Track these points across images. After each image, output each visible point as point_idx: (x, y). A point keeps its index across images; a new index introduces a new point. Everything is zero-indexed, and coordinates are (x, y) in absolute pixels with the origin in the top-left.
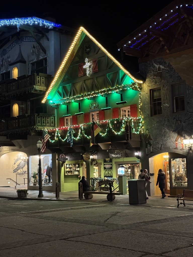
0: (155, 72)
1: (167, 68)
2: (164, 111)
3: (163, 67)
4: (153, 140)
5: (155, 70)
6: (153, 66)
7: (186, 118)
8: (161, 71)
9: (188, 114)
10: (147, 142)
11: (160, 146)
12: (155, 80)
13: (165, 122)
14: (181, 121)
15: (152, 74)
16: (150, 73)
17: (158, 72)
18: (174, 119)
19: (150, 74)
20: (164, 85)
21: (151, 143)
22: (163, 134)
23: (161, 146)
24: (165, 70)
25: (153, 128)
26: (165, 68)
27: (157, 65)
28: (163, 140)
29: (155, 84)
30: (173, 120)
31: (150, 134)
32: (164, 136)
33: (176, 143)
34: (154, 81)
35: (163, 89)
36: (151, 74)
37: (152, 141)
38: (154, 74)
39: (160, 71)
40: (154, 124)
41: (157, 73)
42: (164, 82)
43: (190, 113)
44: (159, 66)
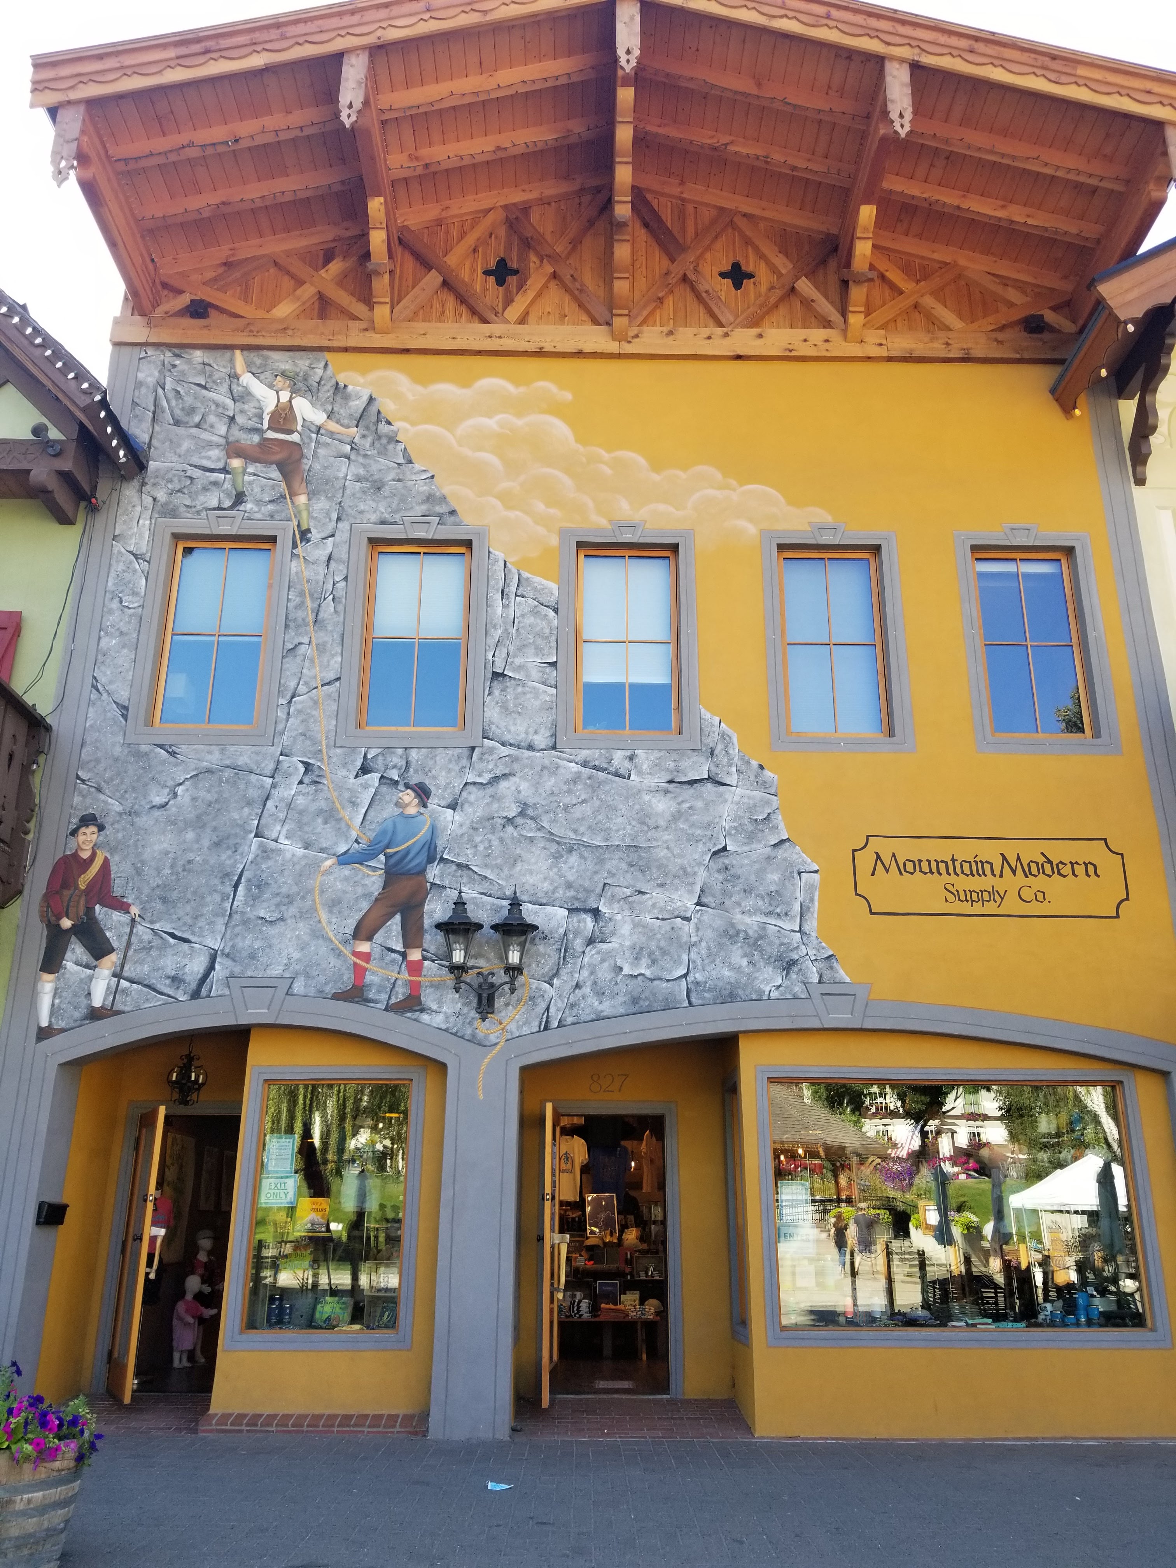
0: (242, 428)
1: (348, 427)
2: (283, 701)
3: (318, 417)
4: (135, 910)
5: (240, 419)
6: (235, 387)
7: (471, 778)
8: (295, 437)
9: (492, 750)
10: (66, 923)
11: (196, 966)
12: (234, 485)
13: (274, 786)
14: (423, 793)
15: (215, 439)
16: (197, 426)
17: (271, 435)
18: (365, 770)
19: (194, 431)
20: (308, 531)
21: (108, 934)
22: (247, 874)
23: (211, 968)
24: (332, 435)
25: (157, 813)
26: (333, 426)
27: (271, 386)
28: (237, 917)
29: (227, 503)
30: (357, 776)
31: (114, 860)
32: (248, 889)
33: (356, 954)
34: (227, 486)
35: (299, 551)
36: (205, 436)
37: (125, 918)
38: (228, 443)
39: (290, 432)
40: (170, 783)
41: (256, 439)
42: (308, 506)
43: (503, 744)
44: (285, 396)
